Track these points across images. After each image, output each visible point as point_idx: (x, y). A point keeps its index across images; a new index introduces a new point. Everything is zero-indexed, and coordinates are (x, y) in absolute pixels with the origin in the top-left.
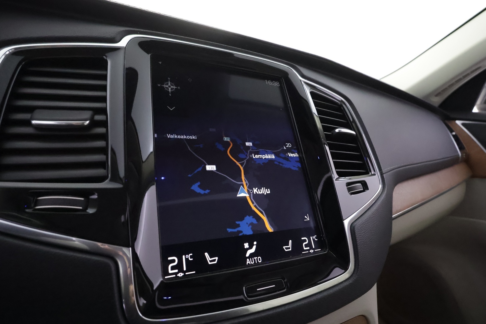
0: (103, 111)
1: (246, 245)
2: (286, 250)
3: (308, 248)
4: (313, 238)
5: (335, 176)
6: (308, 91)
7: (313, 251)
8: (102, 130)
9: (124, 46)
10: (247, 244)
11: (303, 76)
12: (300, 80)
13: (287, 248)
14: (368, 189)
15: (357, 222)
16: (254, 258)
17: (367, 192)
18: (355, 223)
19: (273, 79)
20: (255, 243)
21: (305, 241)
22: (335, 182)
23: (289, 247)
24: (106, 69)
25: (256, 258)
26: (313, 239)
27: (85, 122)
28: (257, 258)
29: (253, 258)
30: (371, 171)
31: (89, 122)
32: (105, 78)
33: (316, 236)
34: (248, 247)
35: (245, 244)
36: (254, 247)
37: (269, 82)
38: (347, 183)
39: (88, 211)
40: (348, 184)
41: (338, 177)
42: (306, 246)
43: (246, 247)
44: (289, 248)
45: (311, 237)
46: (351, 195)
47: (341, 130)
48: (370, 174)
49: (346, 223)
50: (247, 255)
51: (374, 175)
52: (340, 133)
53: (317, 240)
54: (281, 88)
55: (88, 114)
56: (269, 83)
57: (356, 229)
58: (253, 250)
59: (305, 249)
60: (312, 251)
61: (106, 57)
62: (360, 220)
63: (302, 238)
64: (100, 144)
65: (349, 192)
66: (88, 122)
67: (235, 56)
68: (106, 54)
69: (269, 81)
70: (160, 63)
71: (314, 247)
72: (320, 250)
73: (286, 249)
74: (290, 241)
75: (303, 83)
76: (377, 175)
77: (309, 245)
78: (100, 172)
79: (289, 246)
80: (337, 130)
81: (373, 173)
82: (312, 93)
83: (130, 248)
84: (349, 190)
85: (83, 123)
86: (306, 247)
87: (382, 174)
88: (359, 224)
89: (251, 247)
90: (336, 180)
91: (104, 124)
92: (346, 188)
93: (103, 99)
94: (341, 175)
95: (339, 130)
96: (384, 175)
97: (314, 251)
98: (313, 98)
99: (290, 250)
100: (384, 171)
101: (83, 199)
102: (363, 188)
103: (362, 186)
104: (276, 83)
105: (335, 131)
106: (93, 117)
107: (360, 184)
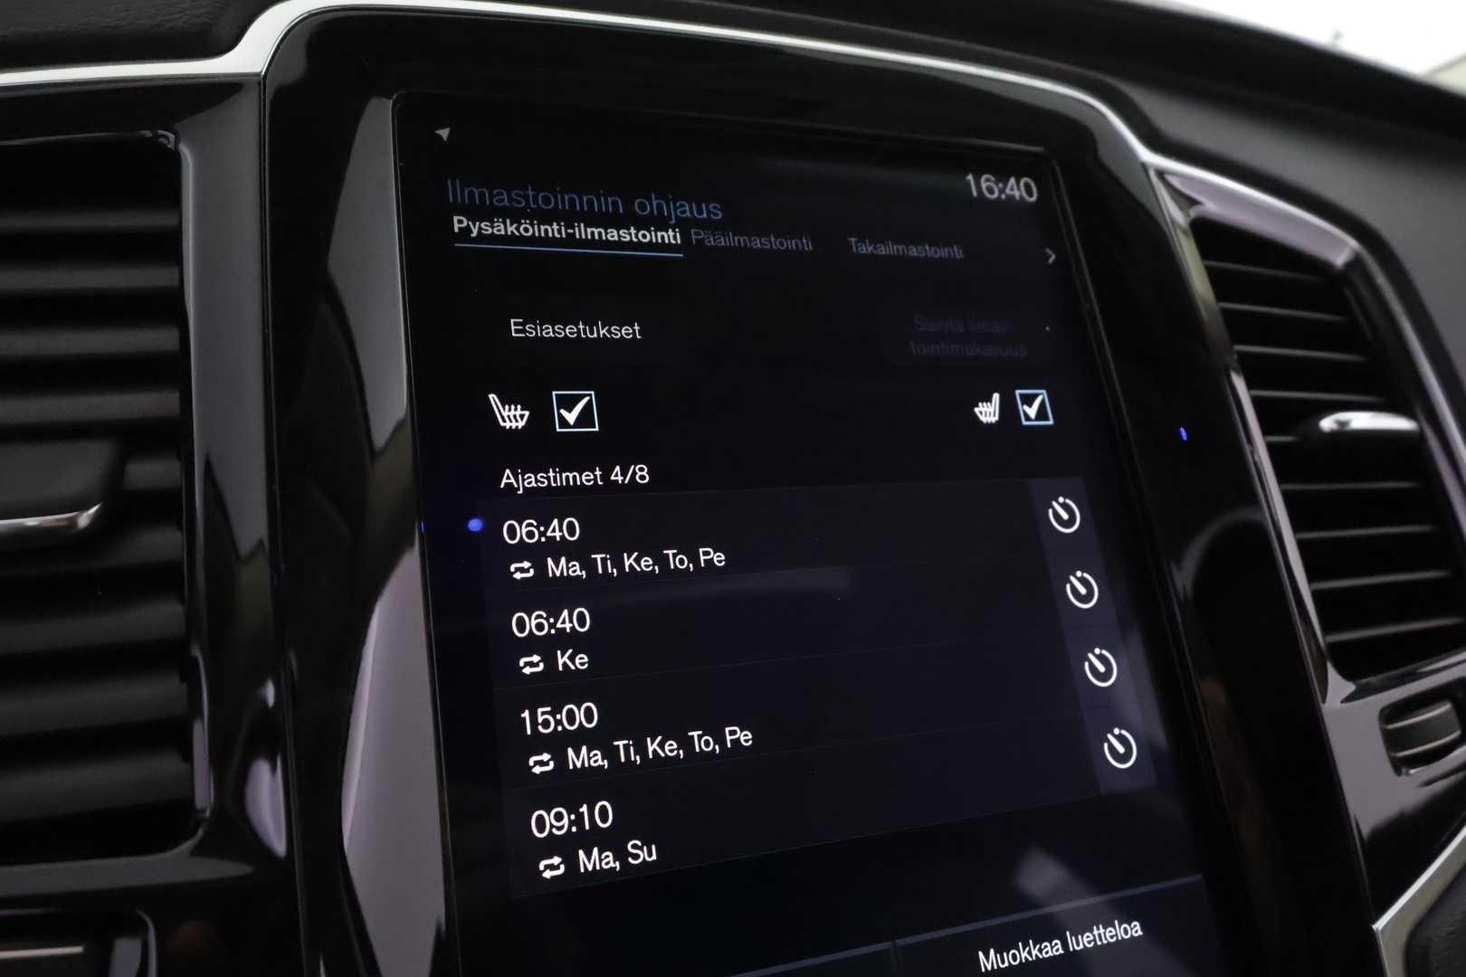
0: (172, 435)
8: (160, 543)
9: (257, 70)
11: (1156, 141)
12: (1144, 166)
18: (1430, 930)
19: (1004, 168)
24: (175, 201)
27: (78, 516)
31: (98, 510)
32: (166, 247)
37: (984, 185)
38: (1382, 711)
40: (1392, 713)
46: (1400, 770)
49: (1387, 930)
52: (1346, 437)
54: (1046, 211)
55: (91, 462)
56: (986, 186)
57: (1433, 965)
61: (175, 135)
64: (155, 618)
65: (1391, 752)
66: (91, 513)
68: (176, 126)
69: (987, 180)
70: (444, 133)
75: (1152, 176)
80: (1327, 424)
84: (1394, 741)
85: (68, 523)
88: (1451, 933)
92: (1376, 732)
95: (1343, 424)
98: (1205, 252)
101: (78, 950)
102: (1457, 725)
103: (1454, 719)
104: (1019, 189)
105: (1317, 425)
106: (116, 473)
107: (1444, 708)
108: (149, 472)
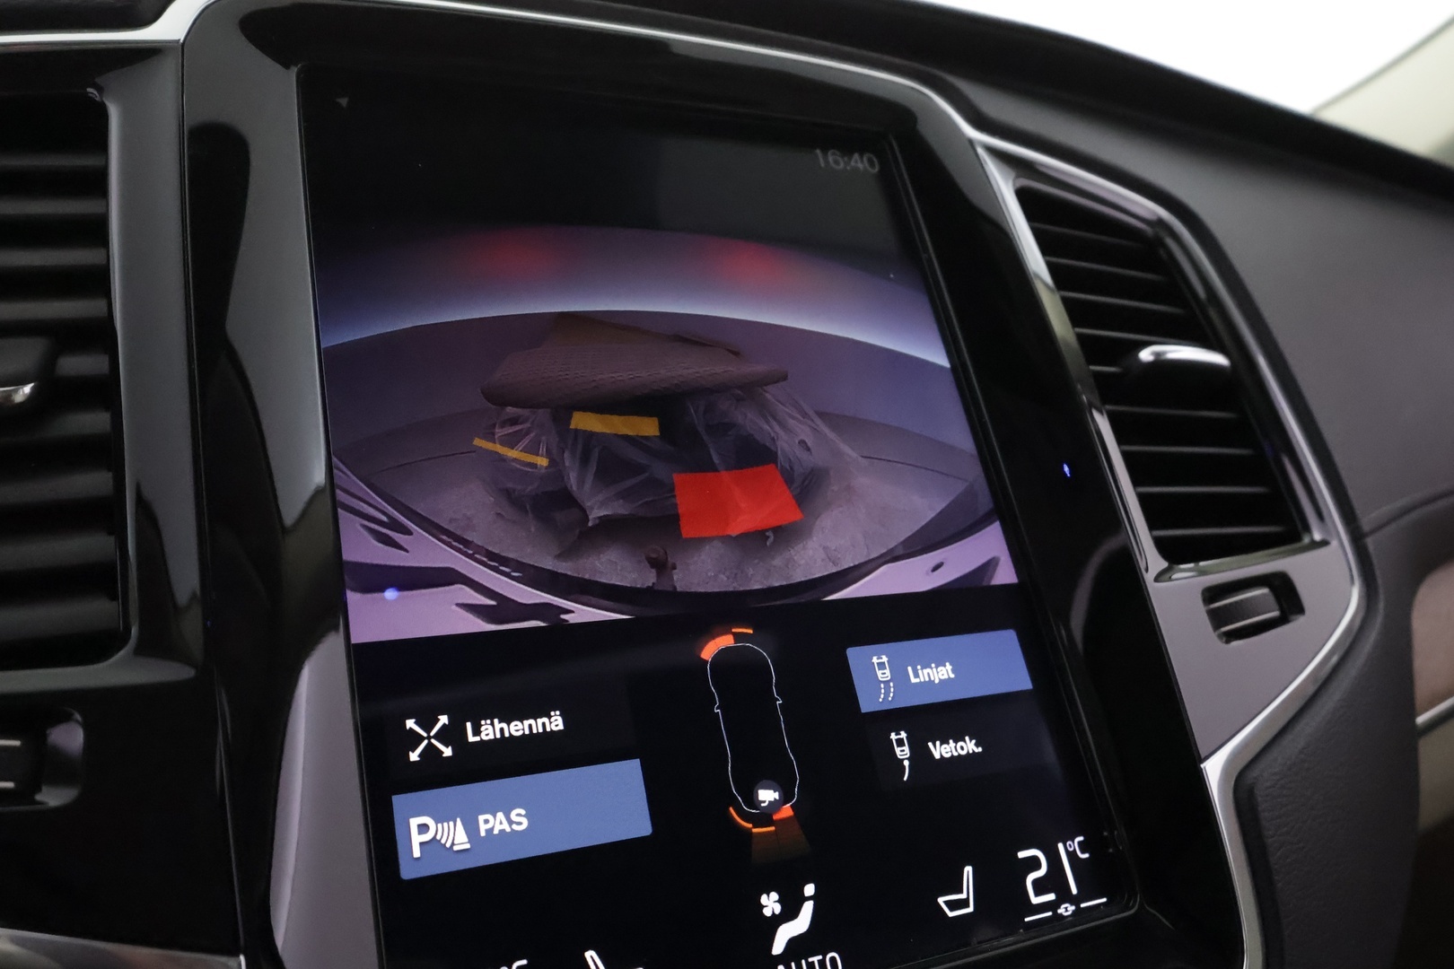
0: (98, 335)
1: (771, 904)
2: (951, 914)
3: (1051, 897)
4: (1070, 849)
5: (1152, 561)
6: (1005, 187)
7: (1072, 908)
8: (92, 422)
9: (176, 38)
10: (774, 896)
11: (982, 123)
12: (971, 142)
13: (953, 905)
14: (1300, 610)
15: (1261, 765)
16: (810, 960)
17: (1298, 623)
18: (1254, 773)
19: (848, 143)
20: (809, 890)
21: (1033, 864)
22: (1155, 590)
23: (963, 896)
24: (103, 147)
25: (815, 959)
26: (1071, 856)
27: (16, 391)
28: (820, 957)
29: (803, 962)
30: (1307, 529)
31: (33, 388)
32: (96, 184)
33: (1081, 838)
34: (778, 909)
35: (764, 899)
36: (808, 908)
37: (830, 159)
38: (1205, 590)
39: (38, 797)
40: (1211, 594)
41: (1165, 564)
42: (1040, 887)
43: (767, 912)
44: (964, 903)
45: (1060, 846)
46: (1228, 642)
47: (1165, 353)
48: (1306, 540)
49: (1214, 769)
50: (778, 948)
51: (1324, 543)
52: (1161, 365)
53: (1086, 856)
54: (887, 180)
55: (29, 352)
56: (832, 161)
57: (1259, 799)
58: (801, 924)
59: (1035, 900)
60: (1066, 910)
61: (100, 89)
62: (1275, 753)
63: (1022, 854)
64: (89, 483)
65: (1216, 626)
66: (27, 389)
67: (675, 50)
68: (98, 80)
69: (834, 154)
70: (344, 102)
71: (1074, 891)
72: (1104, 900)
73: (951, 910)
74: (968, 870)
75: (980, 151)
76: (1334, 543)
77: (1054, 881)
78: (92, 611)
79: (961, 892)
80: (1146, 355)
81: (1317, 537)
82: (1023, 195)
83: (242, 958)
84: (1218, 618)
85: (9, 396)
86: (1037, 894)
87: (1357, 538)
88: (1275, 774)
89: (790, 913)
90: (1157, 579)
91: (103, 392)
92: (1201, 610)
93: (96, 282)
94: (1175, 553)
95: (1157, 354)
96: (1370, 542)
97: (1078, 911)
98: (1030, 216)
99: (971, 909)
100: (1366, 522)
101: (16, 743)
102: (1277, 607)
103: (1272, 600)
104: (862, 161)
105: (1137, 356)
106: (50, 362)
107: (1264, 591)
108: (76, 365)
